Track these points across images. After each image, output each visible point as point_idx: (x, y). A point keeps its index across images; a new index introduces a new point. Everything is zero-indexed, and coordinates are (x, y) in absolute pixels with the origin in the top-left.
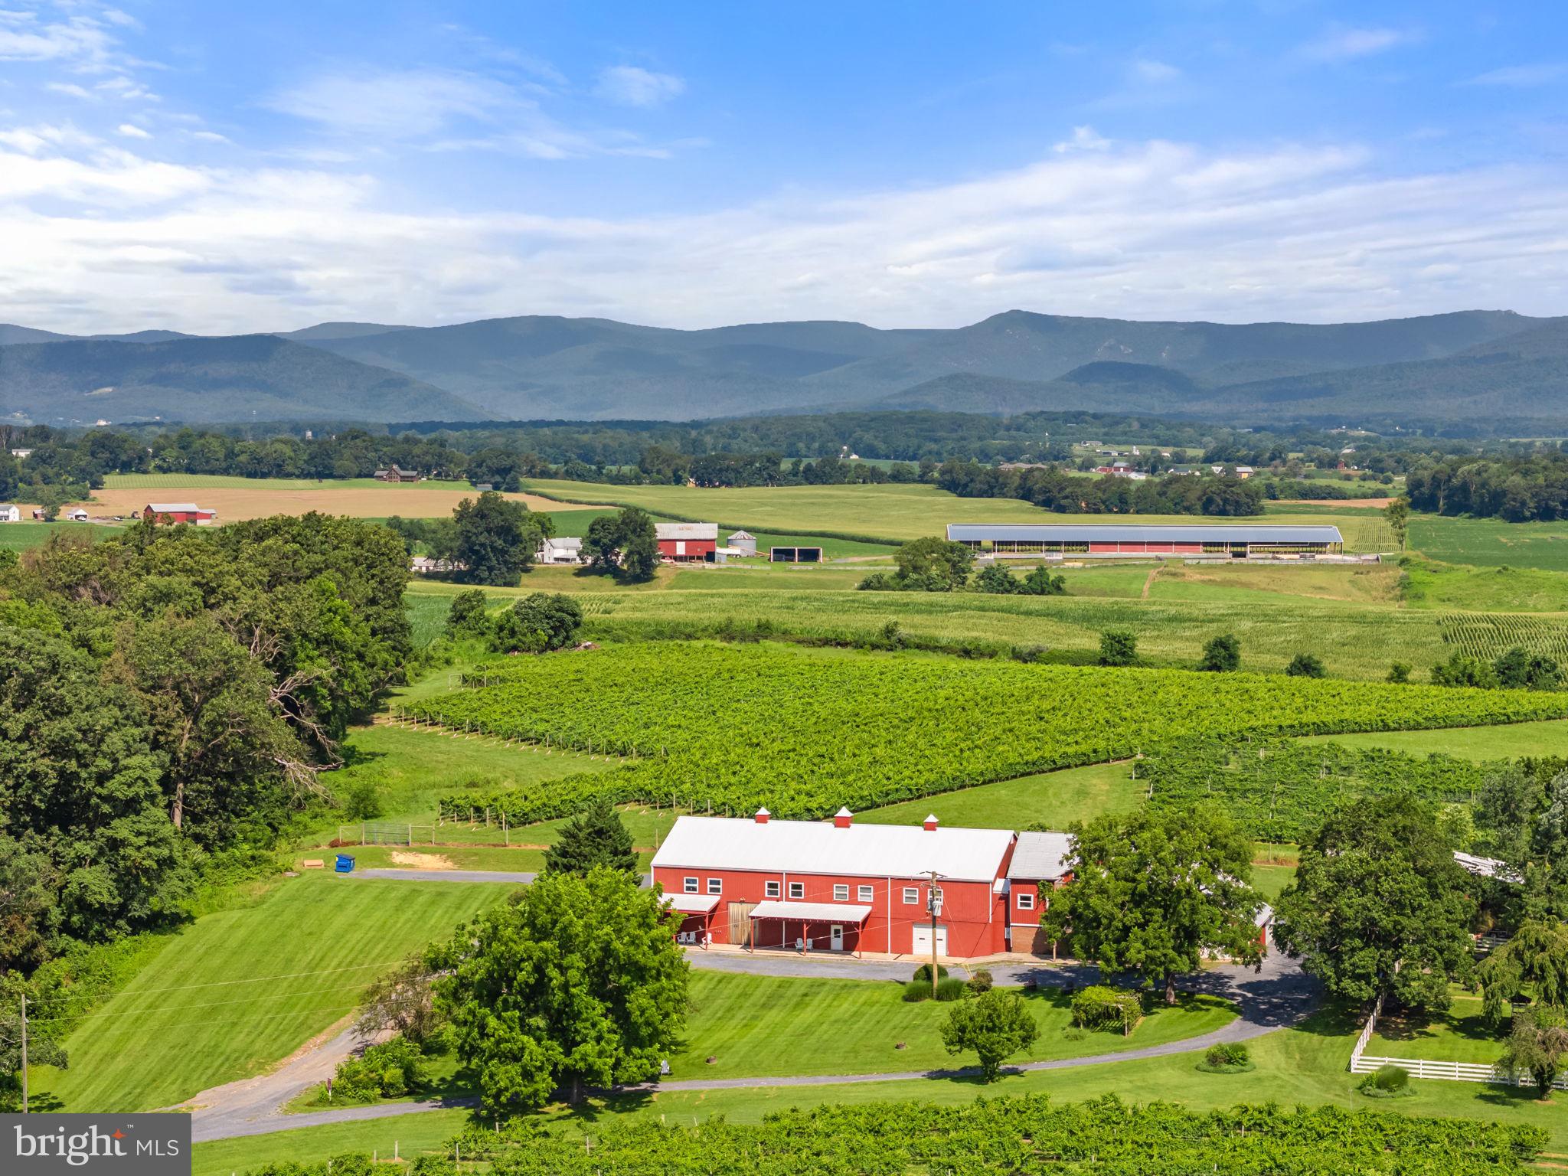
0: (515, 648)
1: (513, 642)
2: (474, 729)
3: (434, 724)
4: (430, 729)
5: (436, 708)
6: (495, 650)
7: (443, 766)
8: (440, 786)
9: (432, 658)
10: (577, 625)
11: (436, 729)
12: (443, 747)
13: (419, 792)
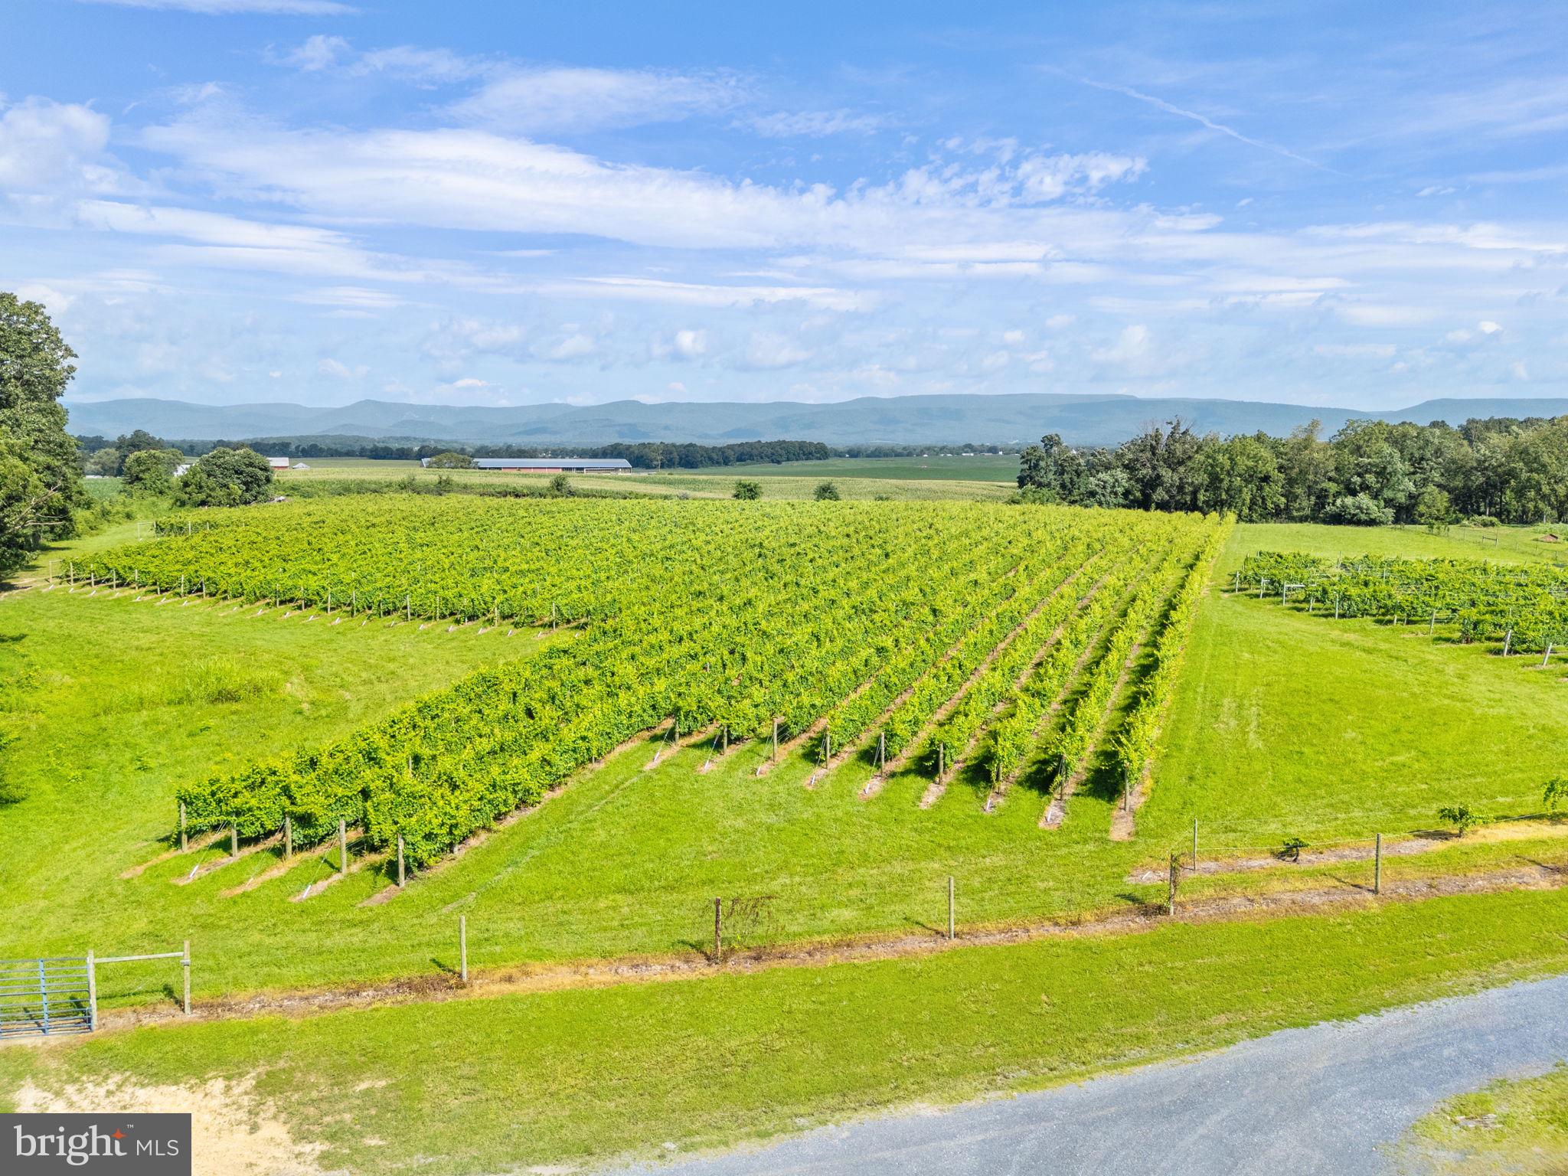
0: (203, 503)
1: (202, 496)
2: (195, 589)
3: (123, 583)
4: (118, 593)
5: (127, 562)
6: (183, 504)
7: (152, 658)
8: (154, 704)
9: (109, 513)
10: (268, 480)
11: (127, 592)
12: (146, 620)
13: (106, 720)
